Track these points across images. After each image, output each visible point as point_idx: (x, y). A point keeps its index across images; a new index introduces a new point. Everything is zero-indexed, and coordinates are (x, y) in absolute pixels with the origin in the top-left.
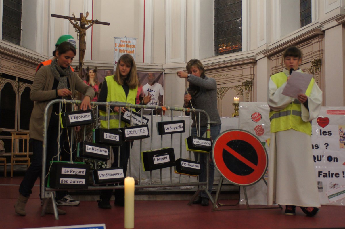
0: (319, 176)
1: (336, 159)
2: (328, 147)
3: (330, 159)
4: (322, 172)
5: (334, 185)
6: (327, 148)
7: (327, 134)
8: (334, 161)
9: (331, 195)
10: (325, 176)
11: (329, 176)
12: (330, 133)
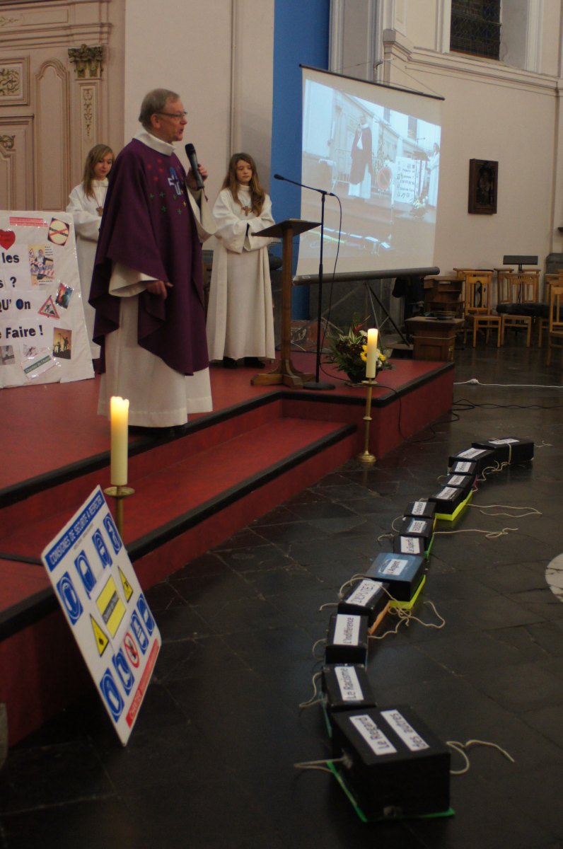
0: (7, 337)
1: (28, 305)
2: (16, 284)
3: (20, 304)
4: (10, 329)
5: (30, 350)
6: (14, 286)
7: (13, 260)
8: (26, 308)
9: (29, 368)
10: (16, 335)
11: (22, 336)
12: (17, 259)
